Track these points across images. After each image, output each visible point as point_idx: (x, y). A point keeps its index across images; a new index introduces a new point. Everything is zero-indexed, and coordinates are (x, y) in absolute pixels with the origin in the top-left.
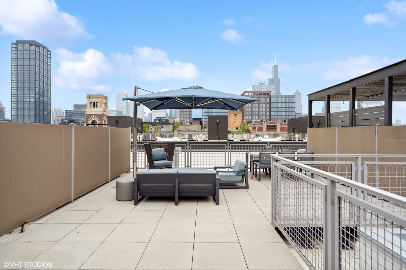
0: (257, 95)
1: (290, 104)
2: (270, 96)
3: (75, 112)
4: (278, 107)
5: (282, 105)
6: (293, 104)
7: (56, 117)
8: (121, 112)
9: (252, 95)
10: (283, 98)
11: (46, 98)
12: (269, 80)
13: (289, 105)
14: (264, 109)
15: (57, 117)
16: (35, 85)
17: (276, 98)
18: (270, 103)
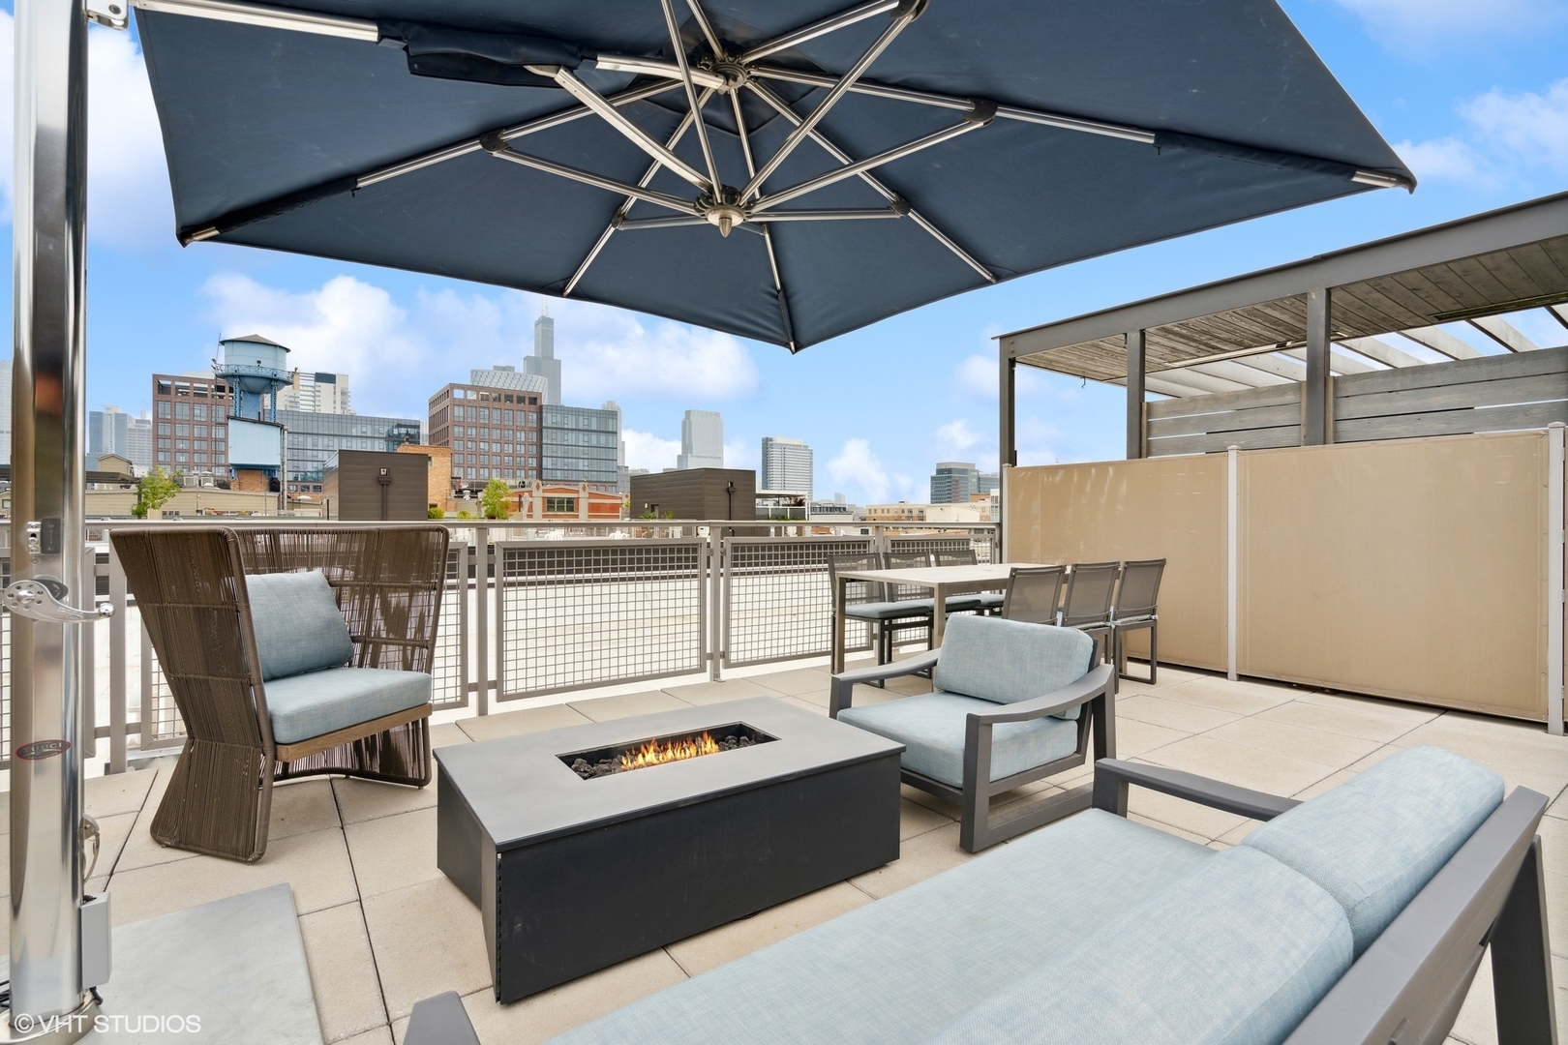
0: (495, 400)
1: (603, 437)
2: (541, 407)
4: (566, 443)
5: (577, 439)
6: (610, 438)
9: (478, 397)
10: (581, 418)
12: (525, 359)
13: (598, 440)
14: (521, 449)
17: (559, 416)
18: (541, 431)
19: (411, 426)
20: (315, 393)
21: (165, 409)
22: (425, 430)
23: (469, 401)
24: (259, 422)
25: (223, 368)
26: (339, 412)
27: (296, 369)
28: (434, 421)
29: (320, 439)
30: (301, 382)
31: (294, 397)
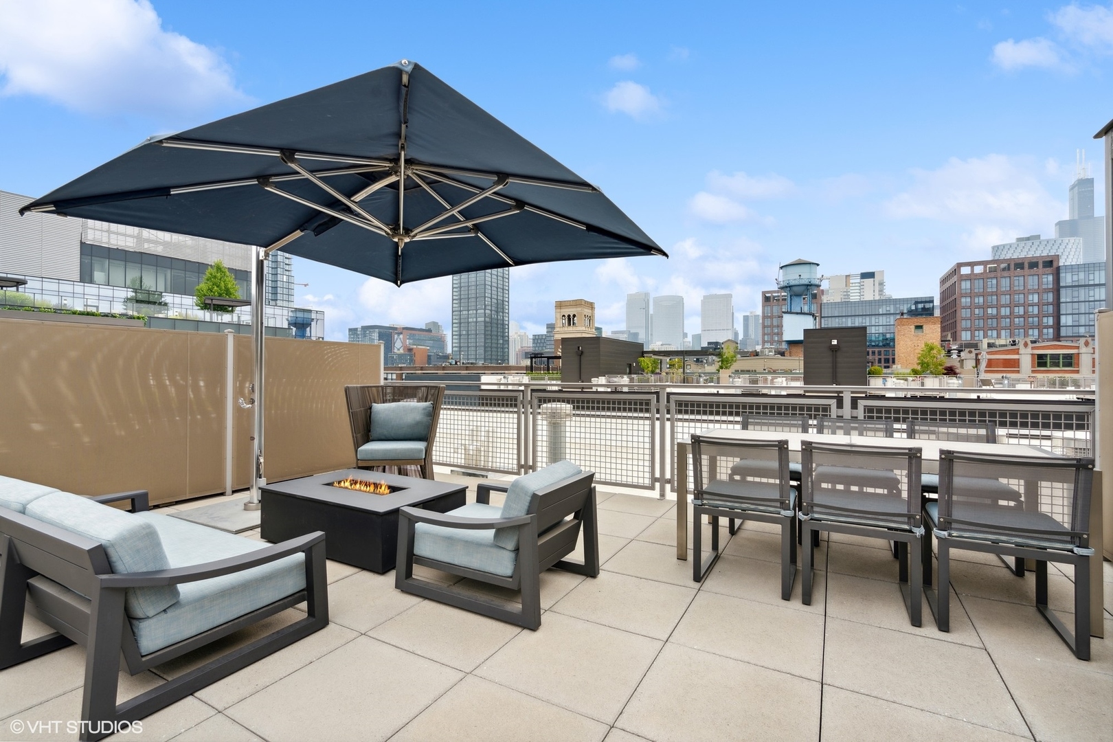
0: (1004, 269)
2: (1058, 268)
3: (548, 339)
7: (520, 347)
8: (636, 335)
9: (985, 270)
11: (501, 314)
12: (1056, 224)
15: (522, 347)
16: (485, 292)
17: (1080, 274)
18: (1058, 291)
19: (926, 302)
20: (861, 286)
21: (768, 309)
22: (937, 302)
23: (976, 275)
24: (802, 313)
25: (781, 283)
26: (877, 298)
27: (823, 276)
28: (944, 295)
29: (857, 319)
30: (851, 281)
31: (847, 292)
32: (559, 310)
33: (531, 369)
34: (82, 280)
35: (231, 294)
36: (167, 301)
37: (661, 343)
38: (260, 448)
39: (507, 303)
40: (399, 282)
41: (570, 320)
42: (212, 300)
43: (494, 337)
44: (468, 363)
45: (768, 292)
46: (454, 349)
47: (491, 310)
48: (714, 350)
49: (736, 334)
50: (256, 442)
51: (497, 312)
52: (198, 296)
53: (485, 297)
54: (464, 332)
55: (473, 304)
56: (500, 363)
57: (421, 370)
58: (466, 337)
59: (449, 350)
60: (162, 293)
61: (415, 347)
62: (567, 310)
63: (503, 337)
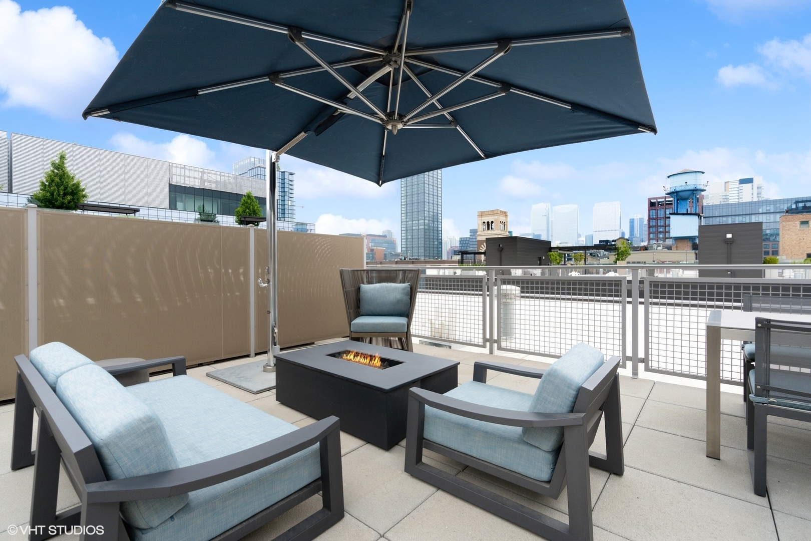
3: (471, 240)
7: (450, 247)
8: (539, 236)
11: (436, 223)
16: (424, 208)
20: (740, 191)
21: (653, 213)
24: (687, 214)
25: (669, 190)
26: (755, 199)
27: (707, 182)
30: (730, 187)
31: (726, 196)
32: (480, 218)
33: (461, 262)
34: (170, 208)
35: (256, 214)
36: (219, 220)
37: (560, 242)
38: (275, 320)
39: (440, 215)
40: (380, 182)
41: (489, 225)
42: (245, 218)
43: (431, 240)
44: (414, 259)
45: (653, 199)
46: (403, 249)
47: (429, 221)
48: (606, 246)
49: (623, 234)
50: (272, 315)
51: (433, 221)
52: (237, 216)
53: (424, 211)
54: (410, 237)
55: (416, 216)
56: (436, 259)
57: (381, 264)
58: (411, 240)
59: (399, 250)
60: (215, 214)
61: (375, 248)
62: (487, 218)
63: (438, 239)
